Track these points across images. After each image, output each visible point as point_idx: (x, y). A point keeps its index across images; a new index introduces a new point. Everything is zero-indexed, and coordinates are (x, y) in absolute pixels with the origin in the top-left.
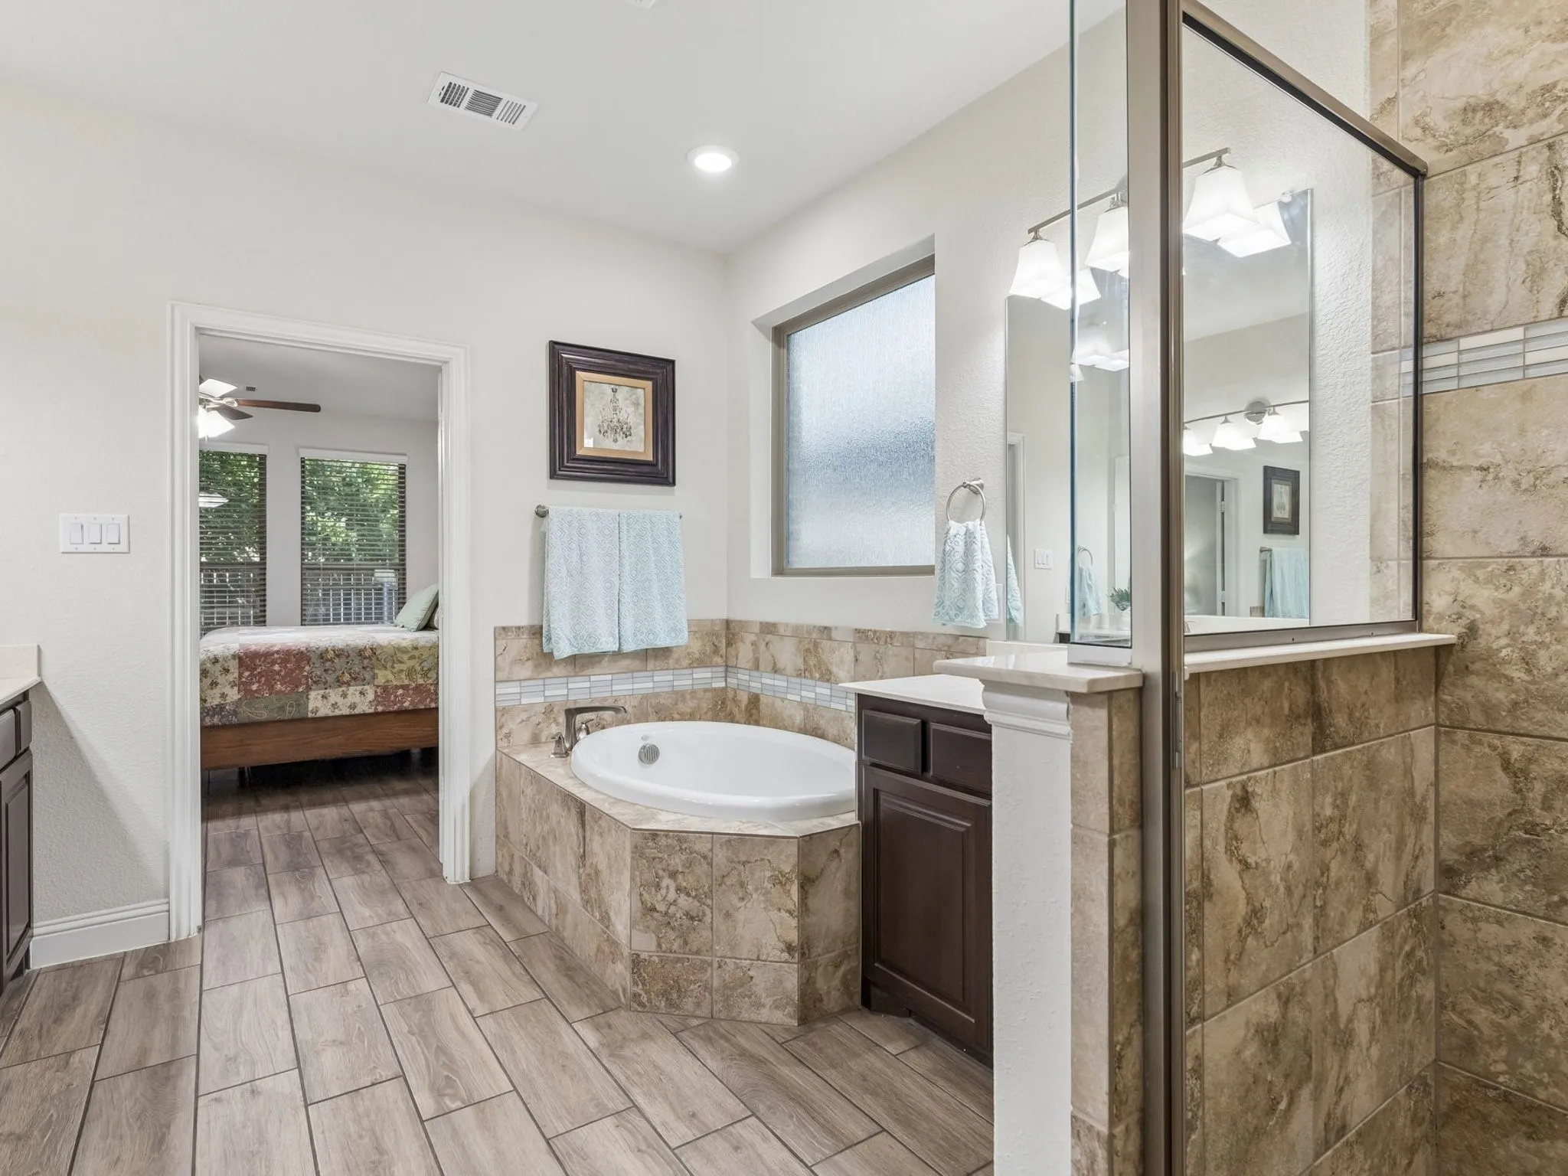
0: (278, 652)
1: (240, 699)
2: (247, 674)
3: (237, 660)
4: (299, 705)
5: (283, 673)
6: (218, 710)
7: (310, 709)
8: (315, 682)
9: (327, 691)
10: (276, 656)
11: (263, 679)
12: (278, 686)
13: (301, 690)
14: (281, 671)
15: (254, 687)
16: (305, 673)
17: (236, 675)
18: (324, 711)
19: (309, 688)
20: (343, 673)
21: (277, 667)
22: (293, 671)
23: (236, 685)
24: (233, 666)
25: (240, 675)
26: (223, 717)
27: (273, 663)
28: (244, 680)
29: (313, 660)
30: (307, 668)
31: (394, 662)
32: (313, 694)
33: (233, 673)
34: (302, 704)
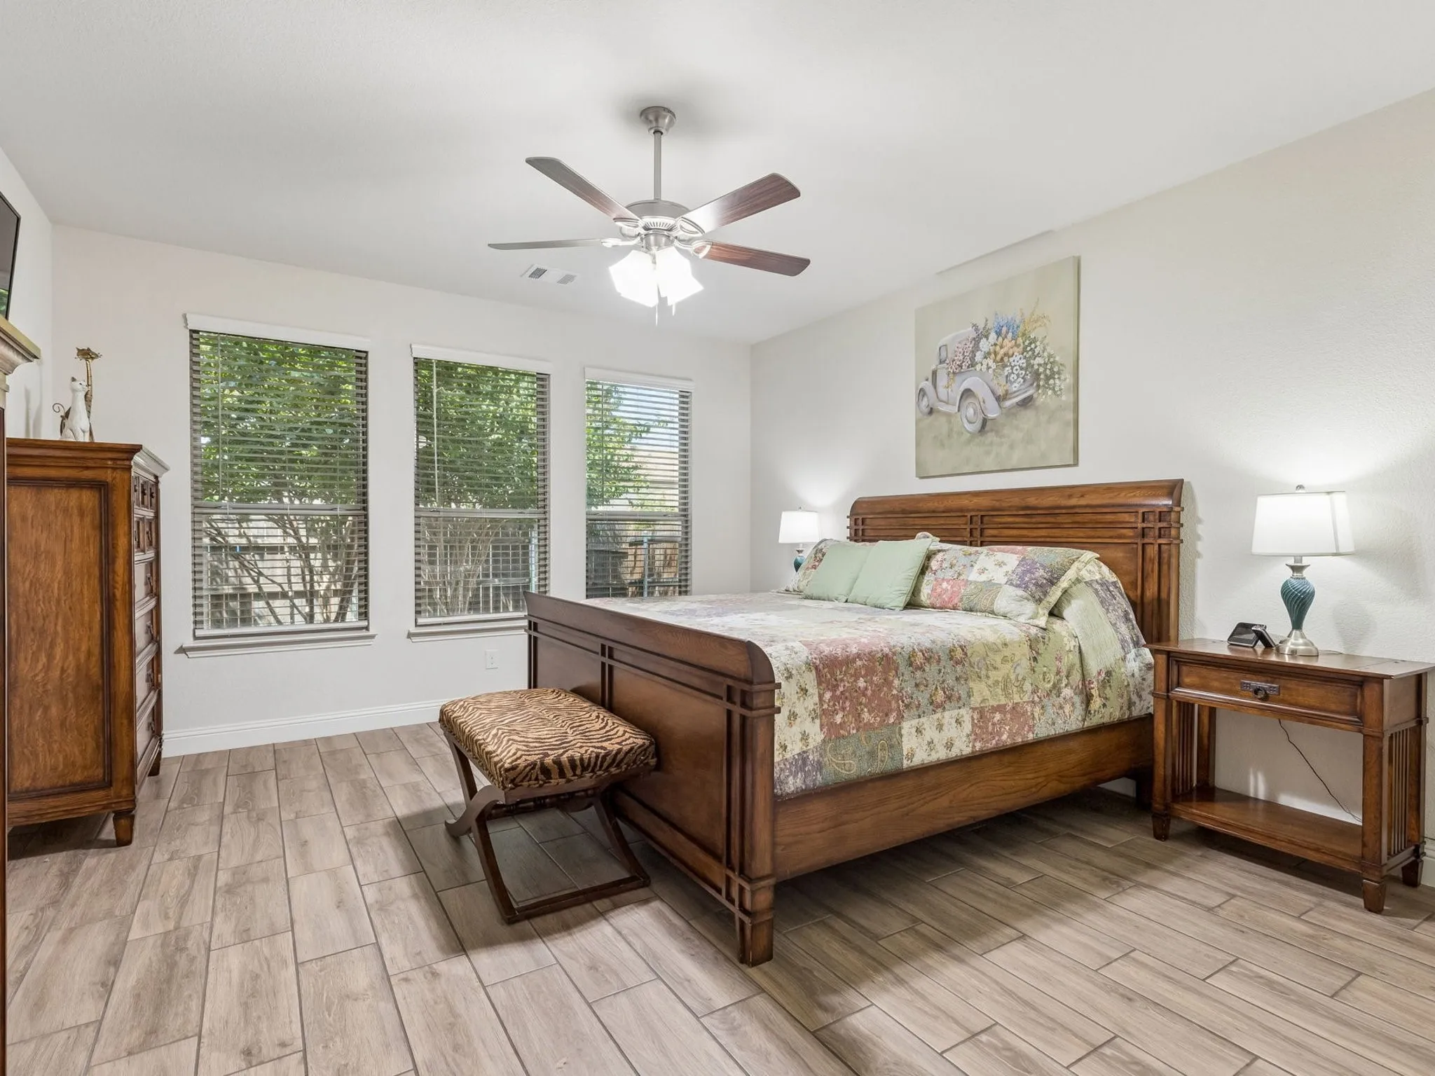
0: (859, 656)
1: (824, 741)
2: (828, 695)
3: (814, 672)
4: (891, 746)
5: (869, 693)
6: (800, 762)
7: (905, 753)
8: (907, 706)
9: (922, 720)
10: (859, 663)
11: (848, 704)
12: (866, 716)
13: (892, 720)
14: (866, 689)
15: (838, 719)
16: (895, 692)
17: (816, 699)
18: (922, 757)
19: (901, 717)
20: (936, 688)
21: (861, 683)
22: (879, 688)
23: (816, 717)
24: (810, 680)
25: (821, 697)
26: (807, 774)
27: (856, 676)
28: (825, 706)
29: (902, 669)
30: (896, 682)
31: (987, 669)
32: (908, 727)
33: (812, 695)
34: (894, 746)
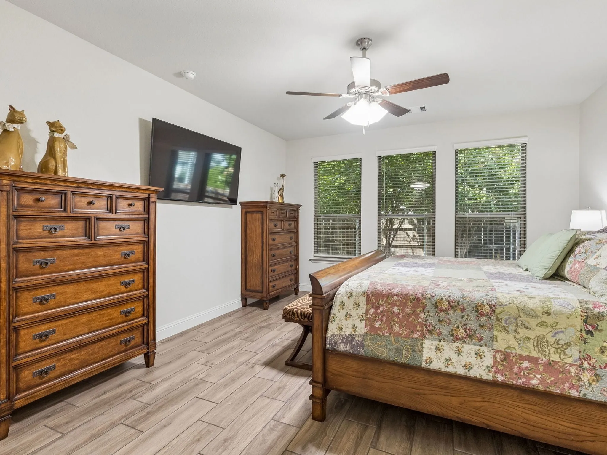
0: (397, 295)
1: (366, 333)
2: (372, 311)
3: (366, 297)
4: (414, 351)
5: (401, 316)
6: (350, 339)
7: (424, 358)
8: (430, 332)
9: (442, 343)
10: (396, 298)
11: (384, 318)
12: (397, 328)
13: (416, 336)
14: (399, 313)
15: (377, 324)
16: (420, 320)
17: (364, 311)
18: (437, 365)
19: (423, 336)
20: (458, 327)
21: (396, 309)
22: (409, 316)
23: (363, 320)
24: (363, 301)
25: (367, 311)
26: (353, 346)
27: (393, 305)
28: (369, 316)
29: (428, 308)
30: (422, 315)
31: (517, 326)
32: (427, 343)
33: (362, 308)
34: (417, 351)
